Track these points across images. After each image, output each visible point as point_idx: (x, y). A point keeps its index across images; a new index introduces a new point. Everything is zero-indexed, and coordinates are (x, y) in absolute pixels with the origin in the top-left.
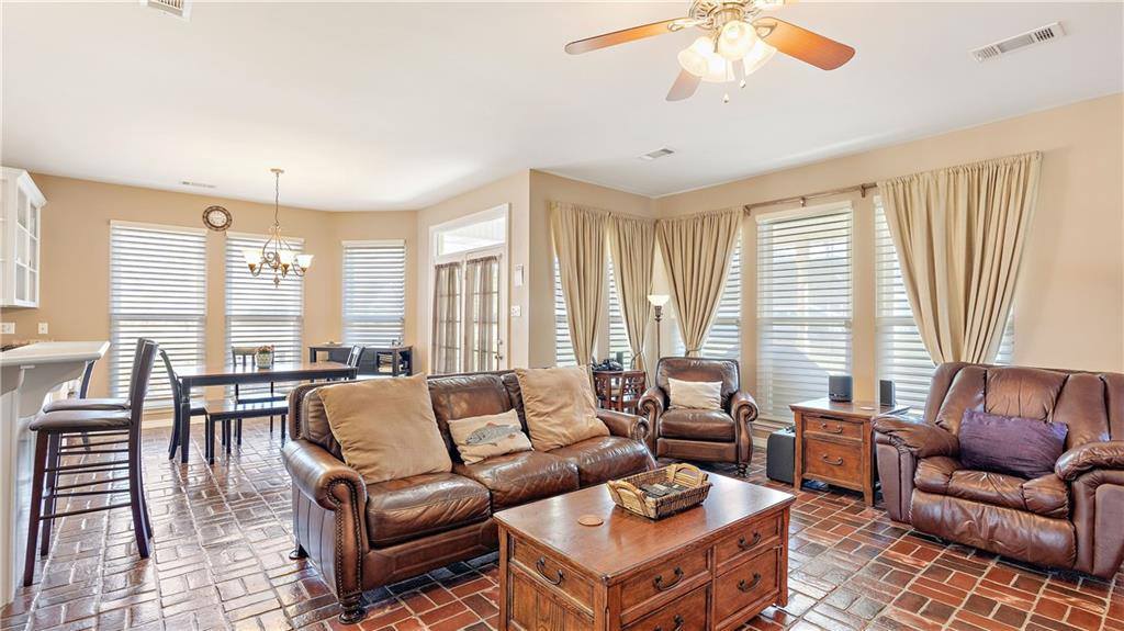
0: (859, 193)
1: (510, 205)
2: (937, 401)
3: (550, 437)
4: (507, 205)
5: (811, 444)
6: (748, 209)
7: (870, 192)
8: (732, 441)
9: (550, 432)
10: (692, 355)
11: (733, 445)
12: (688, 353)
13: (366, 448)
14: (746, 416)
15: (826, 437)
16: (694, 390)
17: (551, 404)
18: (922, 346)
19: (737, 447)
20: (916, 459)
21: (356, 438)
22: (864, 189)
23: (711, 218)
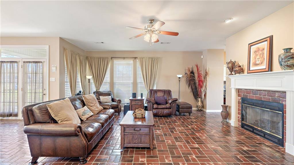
0: (134, 58)
1: (49, 46)
2: (151, 95)
3: (96, 111)
4: (48, 46)
5: (133, 106)
6: (112, 58)
7: (136, 59)
8: (117, 108)
9: (96, 110)
10: (98, 91)
11: (118, 109)
12: (97, 90)
13: (68, 120)
14: (119, 102)
15: (136, 104)
16: (106, 98)
17: (93, 103)
18: (145, 87)
19: (119, 109)
20: (153, 104)
21: (65, 117)
22: (135, 58)
23: (103, 59)
